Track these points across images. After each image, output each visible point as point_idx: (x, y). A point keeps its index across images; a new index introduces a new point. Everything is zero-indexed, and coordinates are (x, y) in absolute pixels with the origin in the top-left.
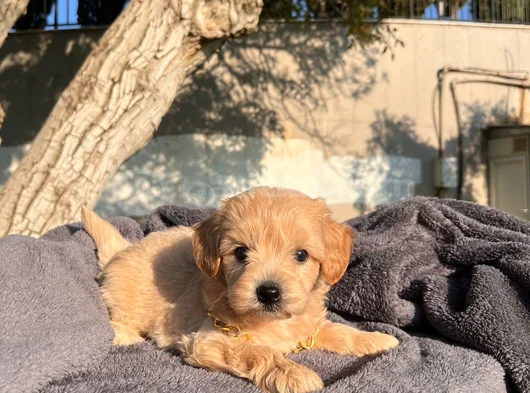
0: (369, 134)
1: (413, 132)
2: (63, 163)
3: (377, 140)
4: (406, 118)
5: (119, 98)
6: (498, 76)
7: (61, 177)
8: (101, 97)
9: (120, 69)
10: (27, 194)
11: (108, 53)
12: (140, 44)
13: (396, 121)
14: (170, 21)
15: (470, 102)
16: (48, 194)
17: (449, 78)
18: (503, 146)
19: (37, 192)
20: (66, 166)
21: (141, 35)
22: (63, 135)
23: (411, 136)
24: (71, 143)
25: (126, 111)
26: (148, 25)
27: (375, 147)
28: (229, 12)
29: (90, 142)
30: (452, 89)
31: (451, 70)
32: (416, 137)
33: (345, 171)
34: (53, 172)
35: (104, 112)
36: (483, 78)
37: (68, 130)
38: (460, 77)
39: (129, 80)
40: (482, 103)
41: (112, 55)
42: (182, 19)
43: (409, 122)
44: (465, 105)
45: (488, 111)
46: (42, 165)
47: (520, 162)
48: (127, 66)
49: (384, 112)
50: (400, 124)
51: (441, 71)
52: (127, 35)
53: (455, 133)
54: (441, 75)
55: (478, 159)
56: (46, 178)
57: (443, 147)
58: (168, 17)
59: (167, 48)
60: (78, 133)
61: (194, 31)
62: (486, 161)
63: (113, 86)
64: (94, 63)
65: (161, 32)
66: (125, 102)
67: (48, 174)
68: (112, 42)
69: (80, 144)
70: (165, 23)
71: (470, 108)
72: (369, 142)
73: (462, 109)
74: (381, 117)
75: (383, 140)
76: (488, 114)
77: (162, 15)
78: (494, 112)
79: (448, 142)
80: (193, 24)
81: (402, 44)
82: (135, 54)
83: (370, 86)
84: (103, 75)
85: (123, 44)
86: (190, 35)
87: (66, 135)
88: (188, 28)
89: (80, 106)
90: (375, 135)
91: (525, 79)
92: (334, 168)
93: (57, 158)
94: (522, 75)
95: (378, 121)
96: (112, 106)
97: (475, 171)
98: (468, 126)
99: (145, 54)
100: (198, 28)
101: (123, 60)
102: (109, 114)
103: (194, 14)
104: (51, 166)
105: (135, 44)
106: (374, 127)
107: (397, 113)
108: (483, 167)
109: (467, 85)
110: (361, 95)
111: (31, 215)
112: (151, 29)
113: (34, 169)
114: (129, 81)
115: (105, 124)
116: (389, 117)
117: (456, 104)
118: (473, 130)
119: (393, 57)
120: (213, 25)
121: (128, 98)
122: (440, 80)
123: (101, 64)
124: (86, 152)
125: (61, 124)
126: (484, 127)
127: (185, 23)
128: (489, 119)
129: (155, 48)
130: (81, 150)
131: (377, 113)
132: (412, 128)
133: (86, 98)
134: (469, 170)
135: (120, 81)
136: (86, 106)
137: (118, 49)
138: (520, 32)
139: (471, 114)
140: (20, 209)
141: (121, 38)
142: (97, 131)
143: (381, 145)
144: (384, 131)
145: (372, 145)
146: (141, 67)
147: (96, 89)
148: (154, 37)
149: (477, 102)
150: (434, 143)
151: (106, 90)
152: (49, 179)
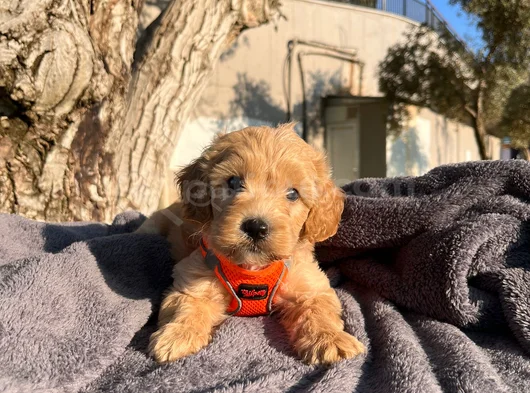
0: (231, 95)
1: (268, 96)
2: (157, 129)
3: (238, 102)
4: (263, 82)
5: (190, 75)
6: (335, 50)
7: (158, 142)
8: (177, 73)
9: (188, 50)
10: (136, 155)
11: (176, 36)
12: (200, 29)
13: (254, 84)
14: (223, 10)
15: (314, 71)
16: (150, 155)
17: (297, 49)
18: (339, 113)
19: (143, 154)
20: (159, 132)
21: (200, 21)
22: (153, 106)
23: (267, 99)
24: (160, 112)
25: (194, 86)
26: (205, 13)
27: (237, 108)
28: (264, 6)
29: (172, 113)
30: (299, 59)
31: (300, 42)
32: (271, 100)
33: (212, 130)
34: (152, 137)
35: (180, 87)
36: (323, 51)
37: (156, 101)
38: (307, 49)
39: (196, 59)
40: (323, 72)
41: (180, 37)
42: (231, 9)
43: (265, 87)
44: (310, 72)
45: (327, 79)
46: (142, 130)
47: (351, 128)
48: (193, 48)
49: (245, 75)
50: (257, 87)
51: (290, 42)
52: (189, 19)
53: (301, 100)
54: (291, 46)
55: (318, 122)
56: (147, 142)
57: (292, 109)
58: (222, 7)
59: (219, 33)
60: (164, 104)
61: (240, 21)
62: (324, 125)
63: (184, 65)
64: (166, 43)
65: (215, 19)
66: (193, 79)
67: (148, 139)
68: (178, 24)
69: (166, 114)
70: (218, 12)
71: (314, 77)
72: (231, 103)
73: (307, 77)
74: (242, 79)
75: (244, 102)
76: (327, 83)
77: (216, 5)
78: (332, 81)
79: (295, 107)
80: (240, 15)
81: (285, 17)
82: (198, 37)
83: (233, 49)
84: (175, 53)
85: (187, 27)
86: (237, 23)
87: (156, 107)
88: (236, 18)
89: (162, 81)
90: (237, 97)
91: (354, 55)
92: (201, 125)
93: (152, 126)
94: (353, 51)
95: (240, 83)
96: (185, 81)
97: (316, 133)
98: (312, 93)
99: (206, 38)
100: (243, 19)
101: (190, 42)
102: (184, 89)
103: (241, 7)
104: (149, 132)
105: (197, 29)
106: (236, 88)
107: (256, 77)
108: (321, 130)
109: (311, 57)
110: (226, 57)
111: (143, 173)
112: (208, 17)
113: (136, 134)
114: (196, 61)
115: (181, 97)
116: (249, 81)
117: (302, 73)
118: (315, 97)
119: (276, 28)
120: (253, 16)
121: (195, 75)
122: (290, 51)
123: (172, 44)
124: (171, 121)
125: (149, 97)
126: (324, 95)
127: (234, 13)
128: (328, 88)
129: (212, 32)
130: (167, 119)
131: (239, 76)
132: (268, 92)
133: (166, 73)
134: (311, 131)
135: (189, 60)
136: (167, 81)
137: (185, 32)
138: (352, 13)
139: (314, 82)
140: (135, 168)
141: (185, 21)
142: (176, 103)
143: (243, 106)
144: (245, 93)
145: (235, 105)
146: (203, 49)
147: (173, 66)
148: (211, 23)
149: (319, 72)
150: (284, 107)
151: (180, 67)
152: (150, 142)
